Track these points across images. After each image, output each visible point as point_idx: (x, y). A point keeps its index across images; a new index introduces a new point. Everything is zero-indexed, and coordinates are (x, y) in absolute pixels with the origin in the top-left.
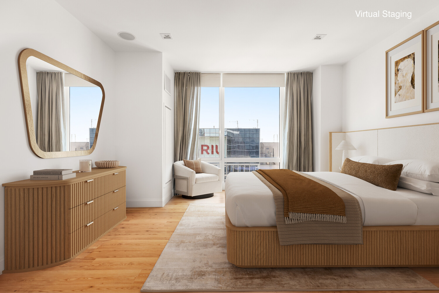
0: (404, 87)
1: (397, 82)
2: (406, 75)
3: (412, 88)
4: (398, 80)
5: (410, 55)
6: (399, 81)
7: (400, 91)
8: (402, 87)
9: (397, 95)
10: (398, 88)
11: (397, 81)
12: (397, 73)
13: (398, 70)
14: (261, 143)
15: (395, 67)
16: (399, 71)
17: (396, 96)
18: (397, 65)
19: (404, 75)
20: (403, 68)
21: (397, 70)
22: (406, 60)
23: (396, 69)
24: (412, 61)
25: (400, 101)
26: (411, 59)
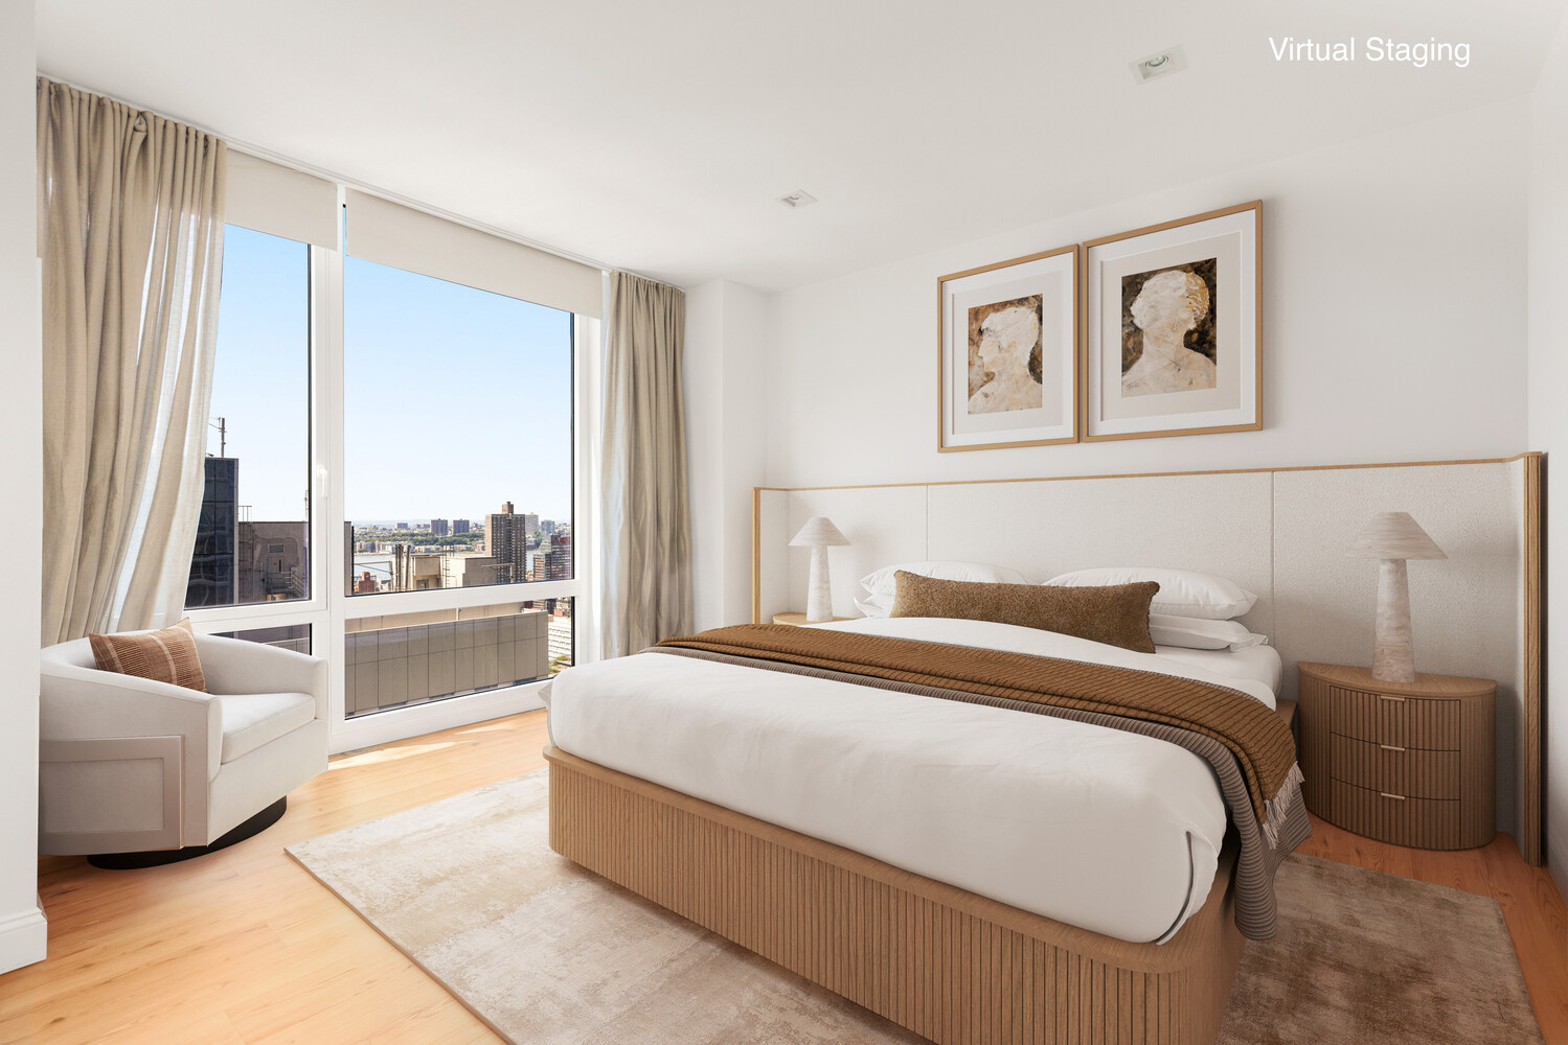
0: (1004, 377)
1: (978, 362)
2: (1009, 346)
3: (1032, 381)
4: (981, 358)
5: (1026, 299)
6: (986, 360)
7: (987, 386)
8: (997, 377)
9: (978, 395)
10: (977, 380)
11: (976, 359)
12: (976, 339)
13: (981, 332)
14: (240, 523)
15: (970, 324)
16: (985, 336)
17: (973, 397)
18: (977, 320)
19: (1004, 345)
20: (999, 328)
21: (976, 332)
22: (1010, 310)
23: (975, 326)
24: (1034, 317)
25: (990, 411)
26: (1029, 311)
